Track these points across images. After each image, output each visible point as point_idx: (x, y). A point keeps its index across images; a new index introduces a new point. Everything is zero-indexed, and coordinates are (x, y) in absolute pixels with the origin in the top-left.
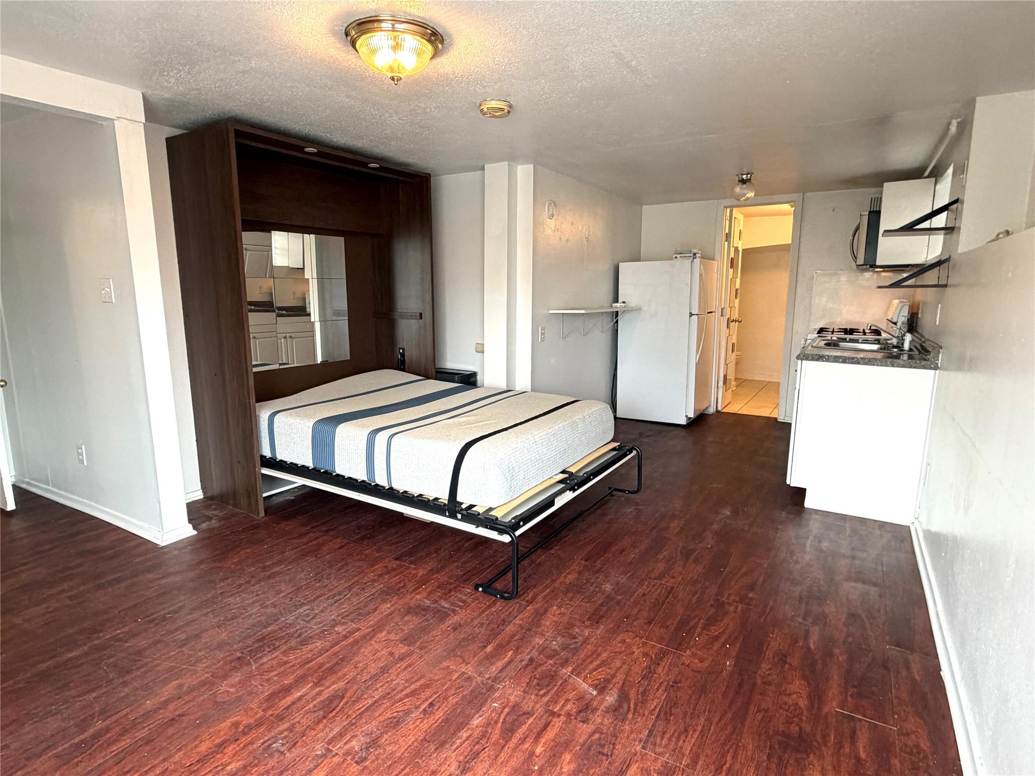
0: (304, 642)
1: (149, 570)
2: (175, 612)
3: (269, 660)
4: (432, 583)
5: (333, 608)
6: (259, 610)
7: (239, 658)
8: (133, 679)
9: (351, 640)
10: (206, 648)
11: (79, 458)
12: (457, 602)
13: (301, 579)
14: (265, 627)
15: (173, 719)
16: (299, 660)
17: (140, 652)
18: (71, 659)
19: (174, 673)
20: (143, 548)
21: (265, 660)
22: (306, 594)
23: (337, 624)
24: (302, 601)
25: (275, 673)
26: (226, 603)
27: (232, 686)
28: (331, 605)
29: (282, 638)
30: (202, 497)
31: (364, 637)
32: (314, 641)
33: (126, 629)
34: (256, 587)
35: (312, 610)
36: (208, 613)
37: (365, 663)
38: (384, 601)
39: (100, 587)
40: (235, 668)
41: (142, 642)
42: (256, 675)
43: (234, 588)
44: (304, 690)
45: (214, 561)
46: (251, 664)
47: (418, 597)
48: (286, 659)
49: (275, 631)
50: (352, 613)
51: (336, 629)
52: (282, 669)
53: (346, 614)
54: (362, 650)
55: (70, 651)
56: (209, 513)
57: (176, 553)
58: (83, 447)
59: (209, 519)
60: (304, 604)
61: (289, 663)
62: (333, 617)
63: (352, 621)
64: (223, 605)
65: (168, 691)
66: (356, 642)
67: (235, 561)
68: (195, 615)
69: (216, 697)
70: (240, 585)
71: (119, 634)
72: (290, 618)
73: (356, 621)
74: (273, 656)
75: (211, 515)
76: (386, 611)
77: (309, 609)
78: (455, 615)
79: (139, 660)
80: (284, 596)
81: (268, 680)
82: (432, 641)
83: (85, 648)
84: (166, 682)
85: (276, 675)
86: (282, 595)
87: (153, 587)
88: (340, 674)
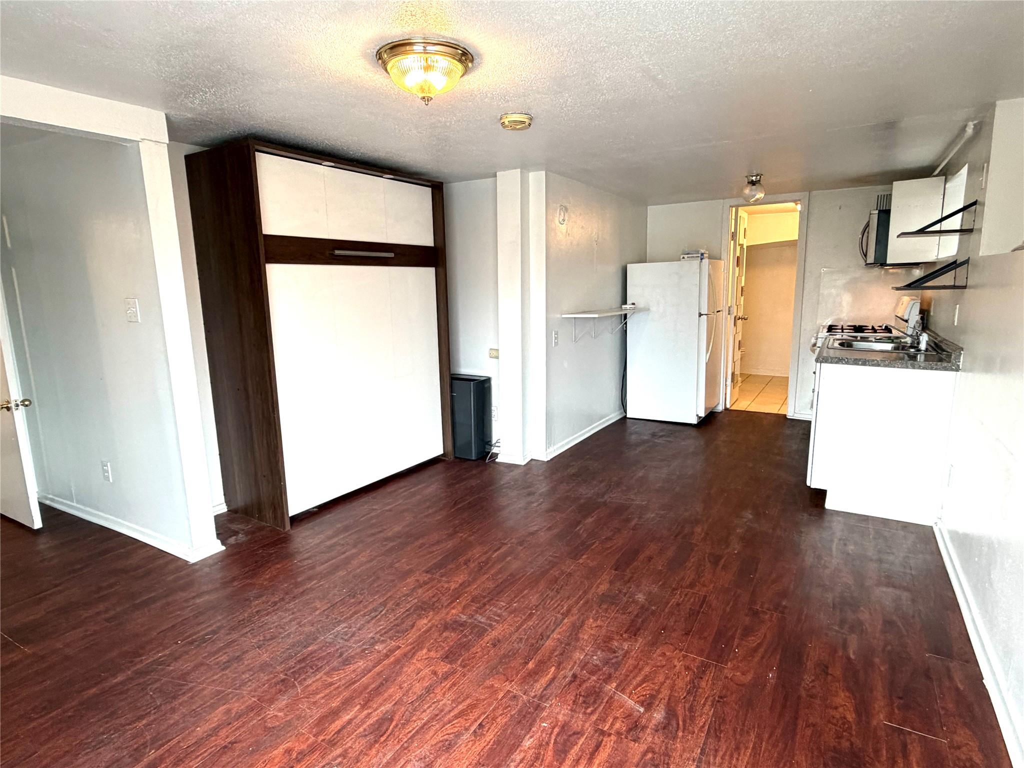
0: (347, 662)
1: (183, 589)
2: (214, 632)
3: (314, 682)
4: (466, 597)
5: (371, 625)
6: (297, 629)
7: (283, 681)
8: (180, 704)
9: (392, 659)
10: (249, 670)
11: (104, 476)
12: (492, 616)
13: (335, 595)
14: (306, 647)
15: (225, 747)
16: (343, 682)
17: (184, 676)
18: (117, 684)
19: (221, 698)
20: (175, 566)
21: (309, 682)
22: (341, 610)
23: (377, 642)
24: (339, 618)
25: (322, 695)
26: (263, 622)
27: (280, 710)
28: (368, 622)
29: (323, 658)
30: (226, 510)
31: (405, 655)
32: (356, 660)
33: (167, 652)
34: (291, 605)
35: (350, 628)
36: (247, 633)
37: (409, 683)
38: (420, 617)
39: (137, 607)
40: (280, 691)
41: (184, 665)
42: (303, 698)
43: (269, 606)
44: (353, 713)
45: (246, 578)
46: (296, 687)
47: (454, 611)
48: (330, 680)
49: (315, 651)
50: (391, 630)
51: (377, 647)
52: (327, 691)
53: (383, 631)
54: (405, 669)
55: (114, 676)
56: (234, 527)
57: (207, 570)
58: (109, 464)
59: (236, 533)
60: (339, 622)
61: (334, 684)
62: (371, 635)
63: (391, 638)
64: (261, 625)
65: (217, 716)
66: (397, 661)
67: (268, 577)
68: (235, 636)
69: (265, 722)
70: (275, 603)
71: (161, 657)
72: (329, 637)
73: (395, 638)
74: (318, 677)
75: (236, 530)
76: (423, 628)
77: (346, 627)
78: (493, 630)
79: (184, 685)
80: (320, 614)
81: (315, 703)
82: (473, 658)
83: (129, 672)
84: (213, 707)
85: (323, 698)
86: (317, 613)
87: (188, 607)
88: (386, 695)
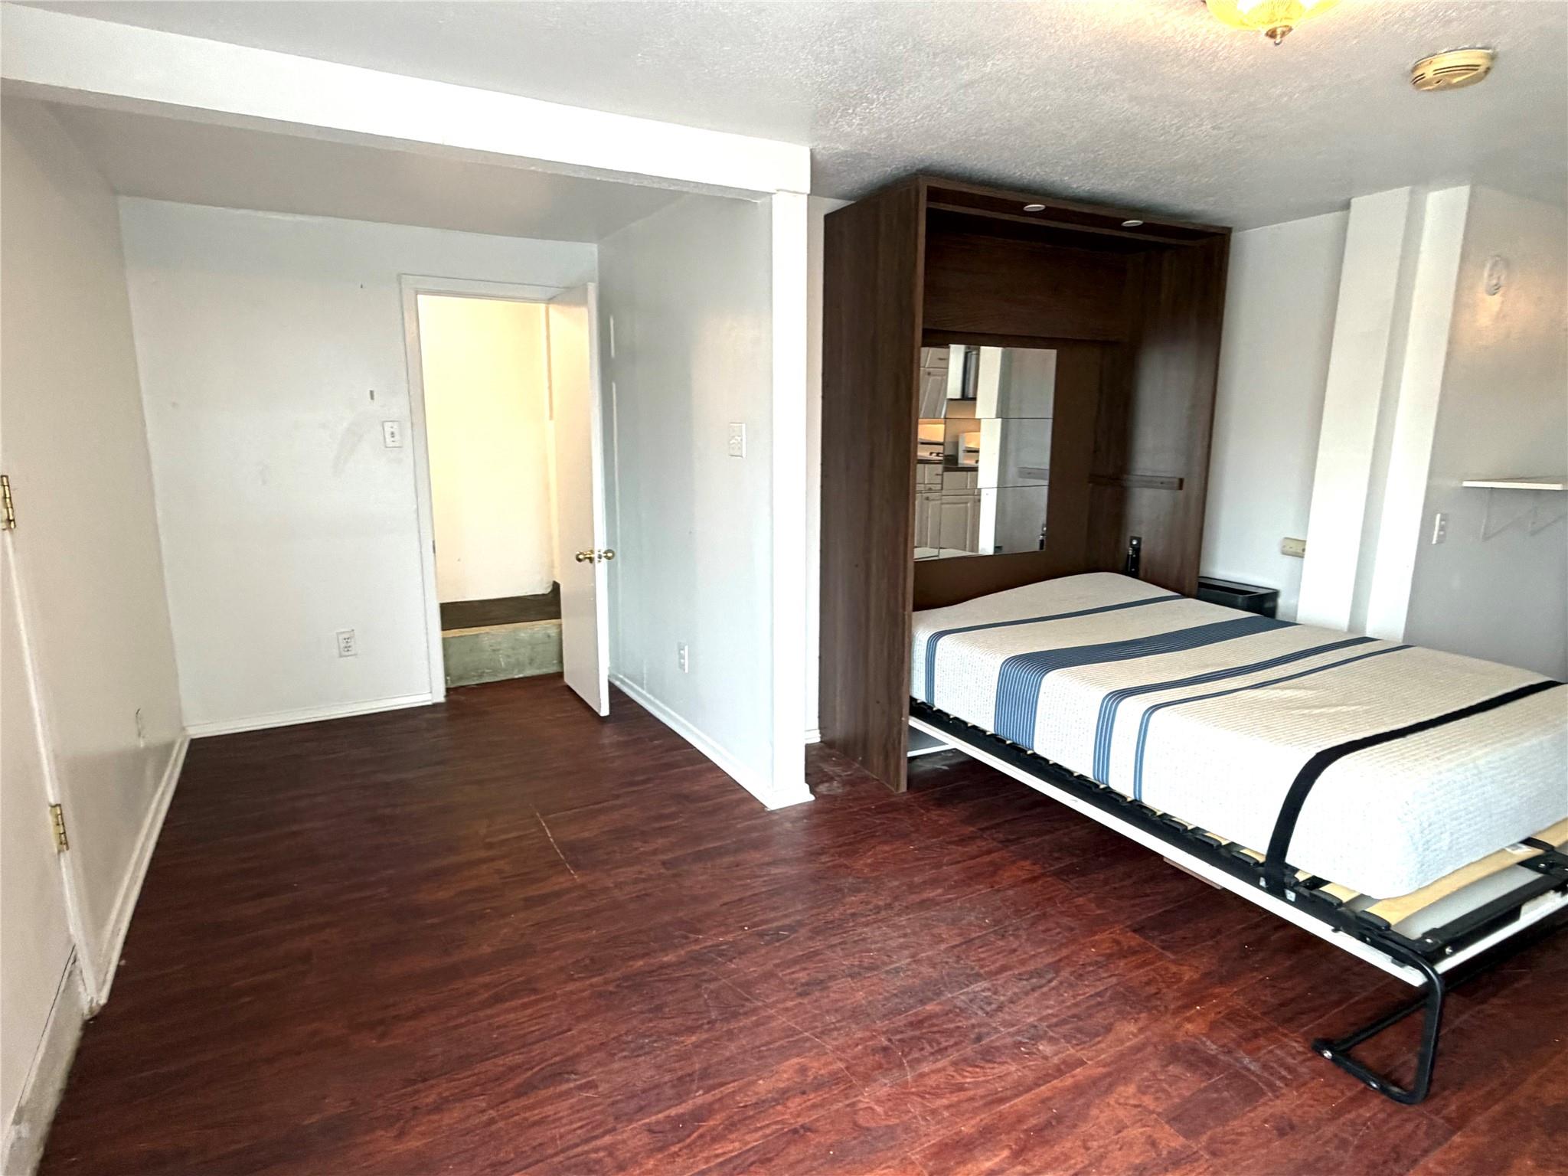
0: (989, 1055)
1: (756, 845)
2: (791, 929)
3: (933, 1072)
4: (1216, 1005)
5: (1030, 999)
6: (909, 964)
7: (885, 1049)
8: (741, 1030)
9: (1068, 1081)
10: (836, 1011)
11: (680, 662)
13: (970, 924)
14: (922, 1002)
16: (981, 1091)
17: (747, 985)
18: (664, 966)
19: (793, 1044)
20: (745, 808)
21: (925, 1068)
22: (982, 956)
23: (1041, 1038)
24: (977, 968)
25: (945, 1102)
26: (860, 934)
27: (879, 1102)
28: (1027, 994)
29: (949, 1033)
30: (818, 740)
31: (1095, 1082)
32: (1004, 1059)
33: (730, 938)
34: (903, 920)
35: (995, 993)
36: (835, 945)
38: (1123, 1015)
39: (699, 857)
40: (880, 1066)
41: (747, 967)
42: (913, 1093)
43: (871, 910)
44: (997, 1160)
45: (840, 855)
46: (904, 1069)
47: (1189, 1026)
48: (960, 1079)
49: (936, 1015)
50: (1064, 1022)
51: (1041, 1048)
52: (954, 1098)
53: (1055, 1020)
54: (1094, 1112)
55: (664, 951)
56: (828, 768)
57: (788, 825)
58: (686, 648)
59: (830, 779)
60: (978, 977)
61: (965, 1090)
62: (1031, 1020)
63: (1067, 1038)
64: (856, 939)
65: (786, 1071)
66: (1078, 1090)
67: (869, 861)
68: (818, 944)
69: (855, 1112)
70: (878, 909)
71: (722, 944)
72: (960, 997)
73: (1074, 1042)
74: (939, 1065)
75: (831, 773)
76: (1129, 1039)
77: (989, 989)
78: (1277, 1097)
79: (747, 1000)
80: (946, 950)
81: (934, 1112)
83: (682, 952)
84: (783, 1053)
85: (947, 1107)
86: (943, 946)
87: (760, 876)
88: (1057, 1149)
